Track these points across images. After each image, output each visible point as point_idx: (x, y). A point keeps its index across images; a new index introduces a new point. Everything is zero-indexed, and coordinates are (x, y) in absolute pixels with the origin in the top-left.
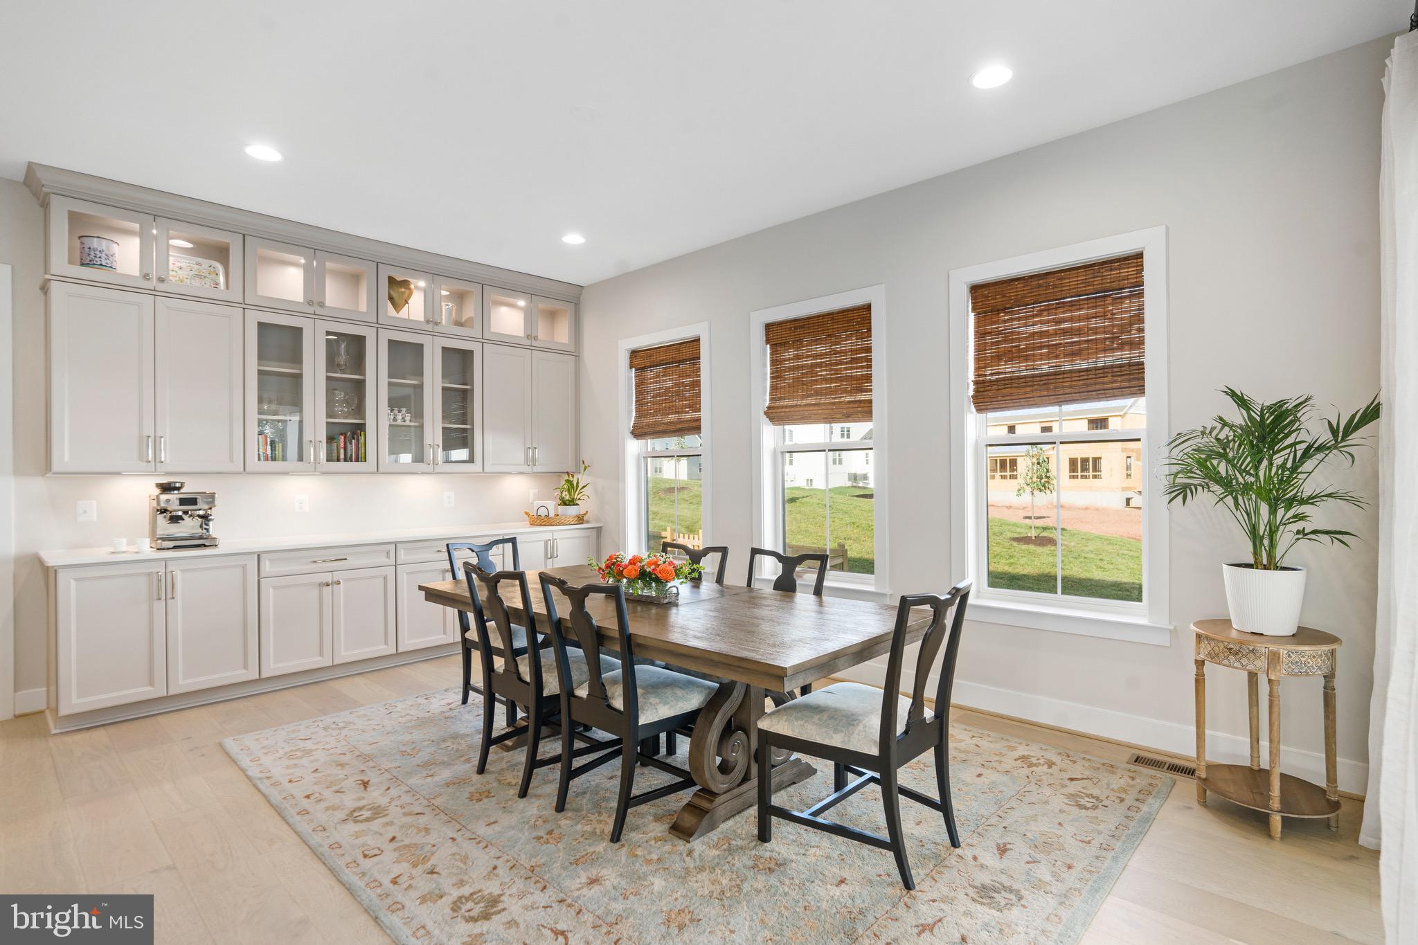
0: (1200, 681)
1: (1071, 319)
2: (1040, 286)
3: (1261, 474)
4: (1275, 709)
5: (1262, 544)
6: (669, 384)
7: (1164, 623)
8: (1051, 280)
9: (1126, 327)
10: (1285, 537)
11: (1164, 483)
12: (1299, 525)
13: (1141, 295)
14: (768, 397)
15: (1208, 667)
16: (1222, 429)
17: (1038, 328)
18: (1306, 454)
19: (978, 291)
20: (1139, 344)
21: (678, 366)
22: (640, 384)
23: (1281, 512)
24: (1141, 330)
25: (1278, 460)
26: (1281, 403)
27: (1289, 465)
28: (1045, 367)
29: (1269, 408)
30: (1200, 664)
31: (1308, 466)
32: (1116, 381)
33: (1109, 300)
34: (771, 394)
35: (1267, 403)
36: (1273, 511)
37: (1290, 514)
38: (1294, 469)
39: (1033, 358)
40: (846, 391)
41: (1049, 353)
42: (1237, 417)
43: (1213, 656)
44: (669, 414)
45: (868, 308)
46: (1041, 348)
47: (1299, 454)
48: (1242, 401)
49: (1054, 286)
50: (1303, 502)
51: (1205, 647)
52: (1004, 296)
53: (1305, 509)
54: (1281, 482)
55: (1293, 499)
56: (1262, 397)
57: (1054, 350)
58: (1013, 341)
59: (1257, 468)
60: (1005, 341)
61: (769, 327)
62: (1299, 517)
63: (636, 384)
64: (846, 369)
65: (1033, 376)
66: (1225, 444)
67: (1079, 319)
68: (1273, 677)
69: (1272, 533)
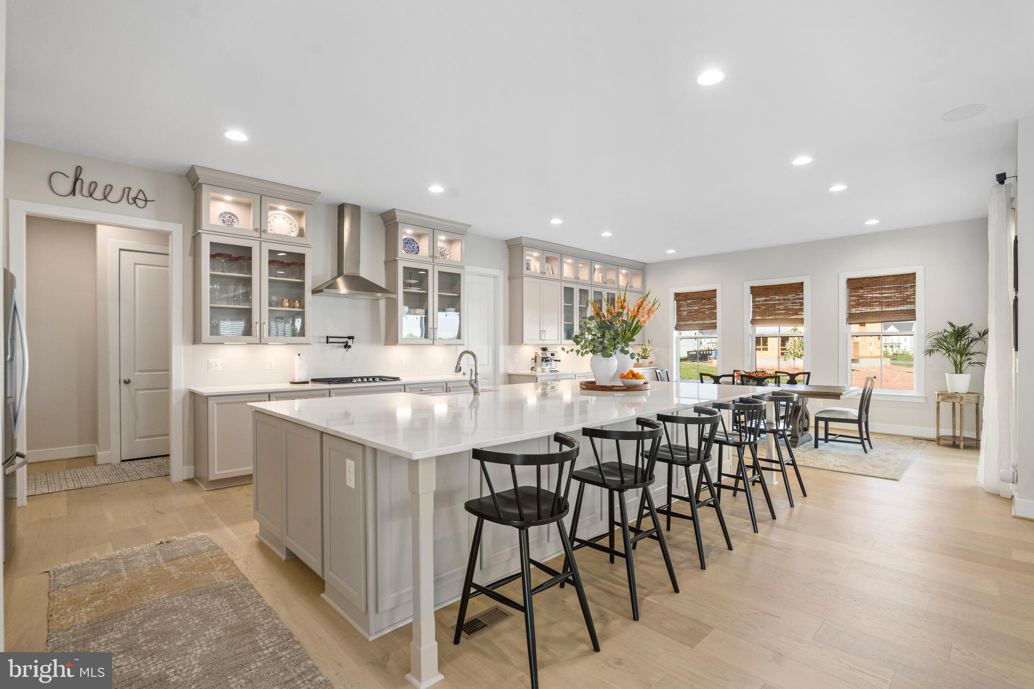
0: (938, 408)
1: (888, 293)
2: (876, 281)
3: (958, 346)
4: (962, 413)
5: (958, 367)
6: (696, 308)
7: (922, 395)
8: (880, 279)
9: (908, 297)
10: (965, 364)
11: (923, 350)
12: (970, 361)
13: (915, 286)
14: (751, 315)
15: (942, 404)
16: (944, 332)
17: (875, 295)
18: (972, 341)
19: (850, 281)
20: (913, 303)
21: (702, 301)
22: (679, 307)
23: (964, 357)
24: (915, 298)
25: (963, 342)
26: (965, 326)
27: (967, 343)
28: (878, 309)
29: (961, 328)
30: (938, 403)
31: (972, 344)
32: (905, 315)
33: (903, 288)
34: (752, 314)
35: (960, 326)
36: (961, 357)
37: (966, 358)
38: (968, 345)
39: (873, 306)
40: (790, 314)
41: (879, 304)
42: (950, 329)
43: (943, 400)
44: (697, 320)
45: (802, 283)
46: (876, 302)
47: (970, 341)
48: (951, 325)
49: (882, 282)
50: (970, 354)
51: (940, 397)
52: (861, 283)
53: (971, 357)
54: (964, 349)
55: (968, 353)
56: (959, 324)
57: (881, 304)
58: (864, 299)
59: (957, 345)
60: (861, 299)
61: (752, 288)
62: (969, 359)
63: (677, 307)
64: (790, 306)
65: (872, 312)
66: (946, 337)
67: (891, 293)
68: (961, 403)
69: (961, 364)
